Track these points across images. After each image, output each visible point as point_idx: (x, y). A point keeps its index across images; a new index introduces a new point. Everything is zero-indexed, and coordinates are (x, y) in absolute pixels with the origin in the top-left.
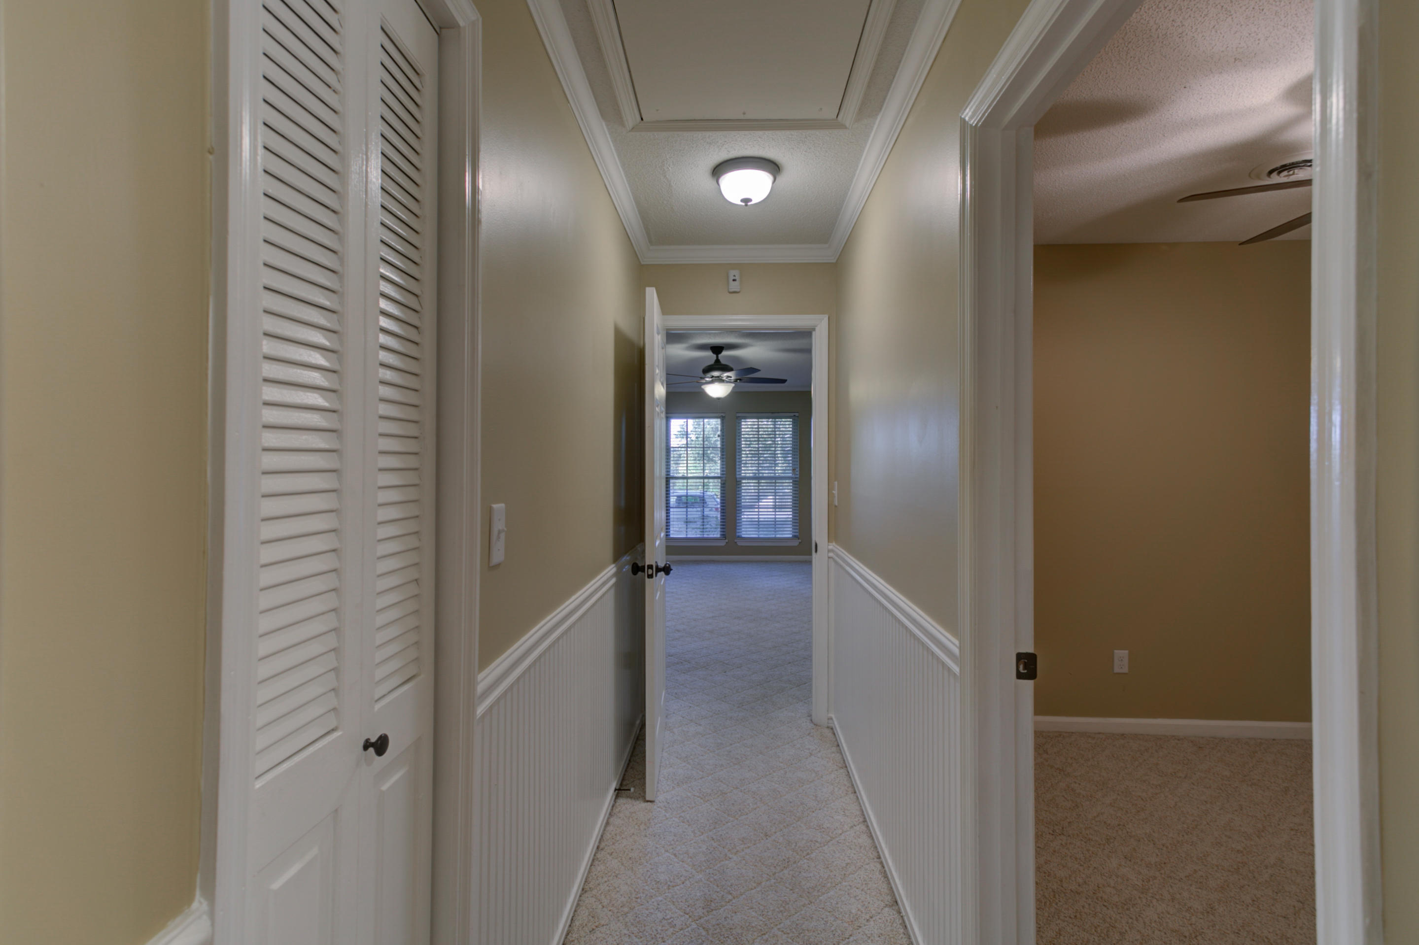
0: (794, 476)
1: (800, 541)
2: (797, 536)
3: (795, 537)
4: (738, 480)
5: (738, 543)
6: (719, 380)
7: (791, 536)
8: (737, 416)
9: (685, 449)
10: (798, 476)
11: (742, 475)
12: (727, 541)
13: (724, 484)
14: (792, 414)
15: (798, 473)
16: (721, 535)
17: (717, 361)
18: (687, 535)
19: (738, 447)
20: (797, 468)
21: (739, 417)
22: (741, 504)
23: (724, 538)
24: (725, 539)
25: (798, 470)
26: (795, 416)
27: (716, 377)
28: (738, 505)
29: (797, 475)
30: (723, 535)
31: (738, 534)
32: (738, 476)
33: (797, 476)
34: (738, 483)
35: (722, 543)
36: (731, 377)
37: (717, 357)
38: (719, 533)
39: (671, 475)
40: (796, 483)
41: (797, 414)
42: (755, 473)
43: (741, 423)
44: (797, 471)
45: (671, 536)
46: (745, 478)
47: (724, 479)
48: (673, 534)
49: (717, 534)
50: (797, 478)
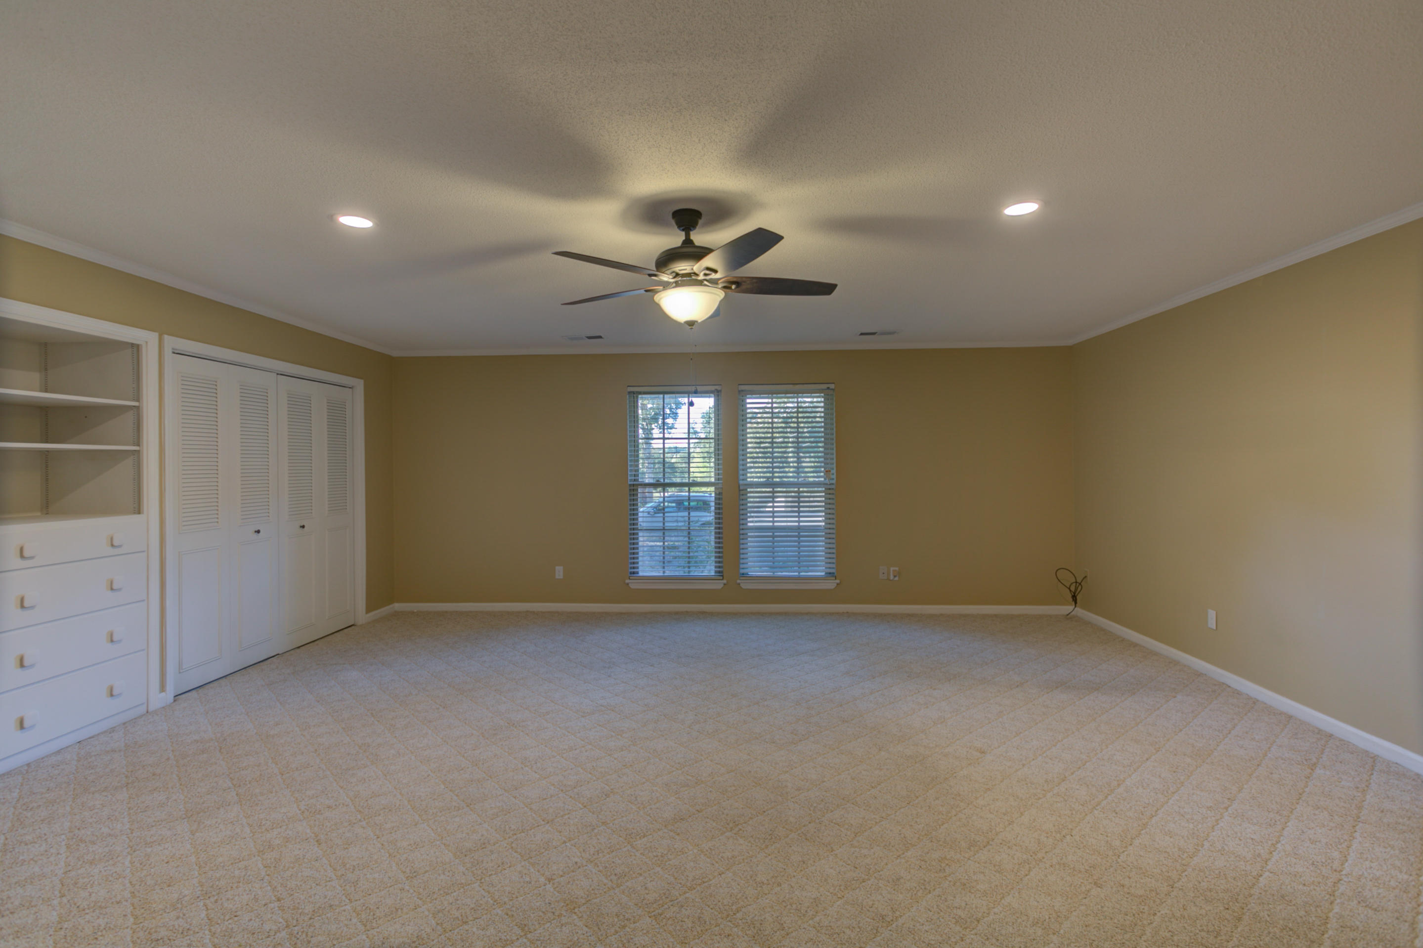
0: (827, 481)
1: (838, 581)
2: (833, 573)
3: (830, 575)
4: (741, 488)
5: (741, 585)
6: (690, 280)
7: (823, 574)
8: (740, 389)
9: (661, 441)
10: (834, 481)
11: (749, 480)
12: (725, 581)
13: (720, 494)
14: (825, 386)
15: (834, 477)
16: (716, 572)
17: (688, 242)
18: (664, 572)
19: (741, 438)
20: (833, 469)
21: (742, 391)
22: (747, 524)
23: (721, 578)
24: (723, 579)
25: (834, 471)
26: (828, 388)
27: (684, 275)
28: (742, 527)
29: (833, 479)
30: (719, 572)
31: (742, 571)
32: (741, 482)
33: (832, 482)
34: (742, 492)
35: (718, 585)
36: (715, 271)
37: (688, 236)
38: (713, 568)
39: (640, 480)
40: (831, 491)
41: (832, 386)
42: (768, 478)
43: (746, 399)
44: (833, 474)
45: (641, 574)
46: (752, 485)
47: (720, 486)
48: (643, 571)
49: (709, 570)
50: (833, 484)
